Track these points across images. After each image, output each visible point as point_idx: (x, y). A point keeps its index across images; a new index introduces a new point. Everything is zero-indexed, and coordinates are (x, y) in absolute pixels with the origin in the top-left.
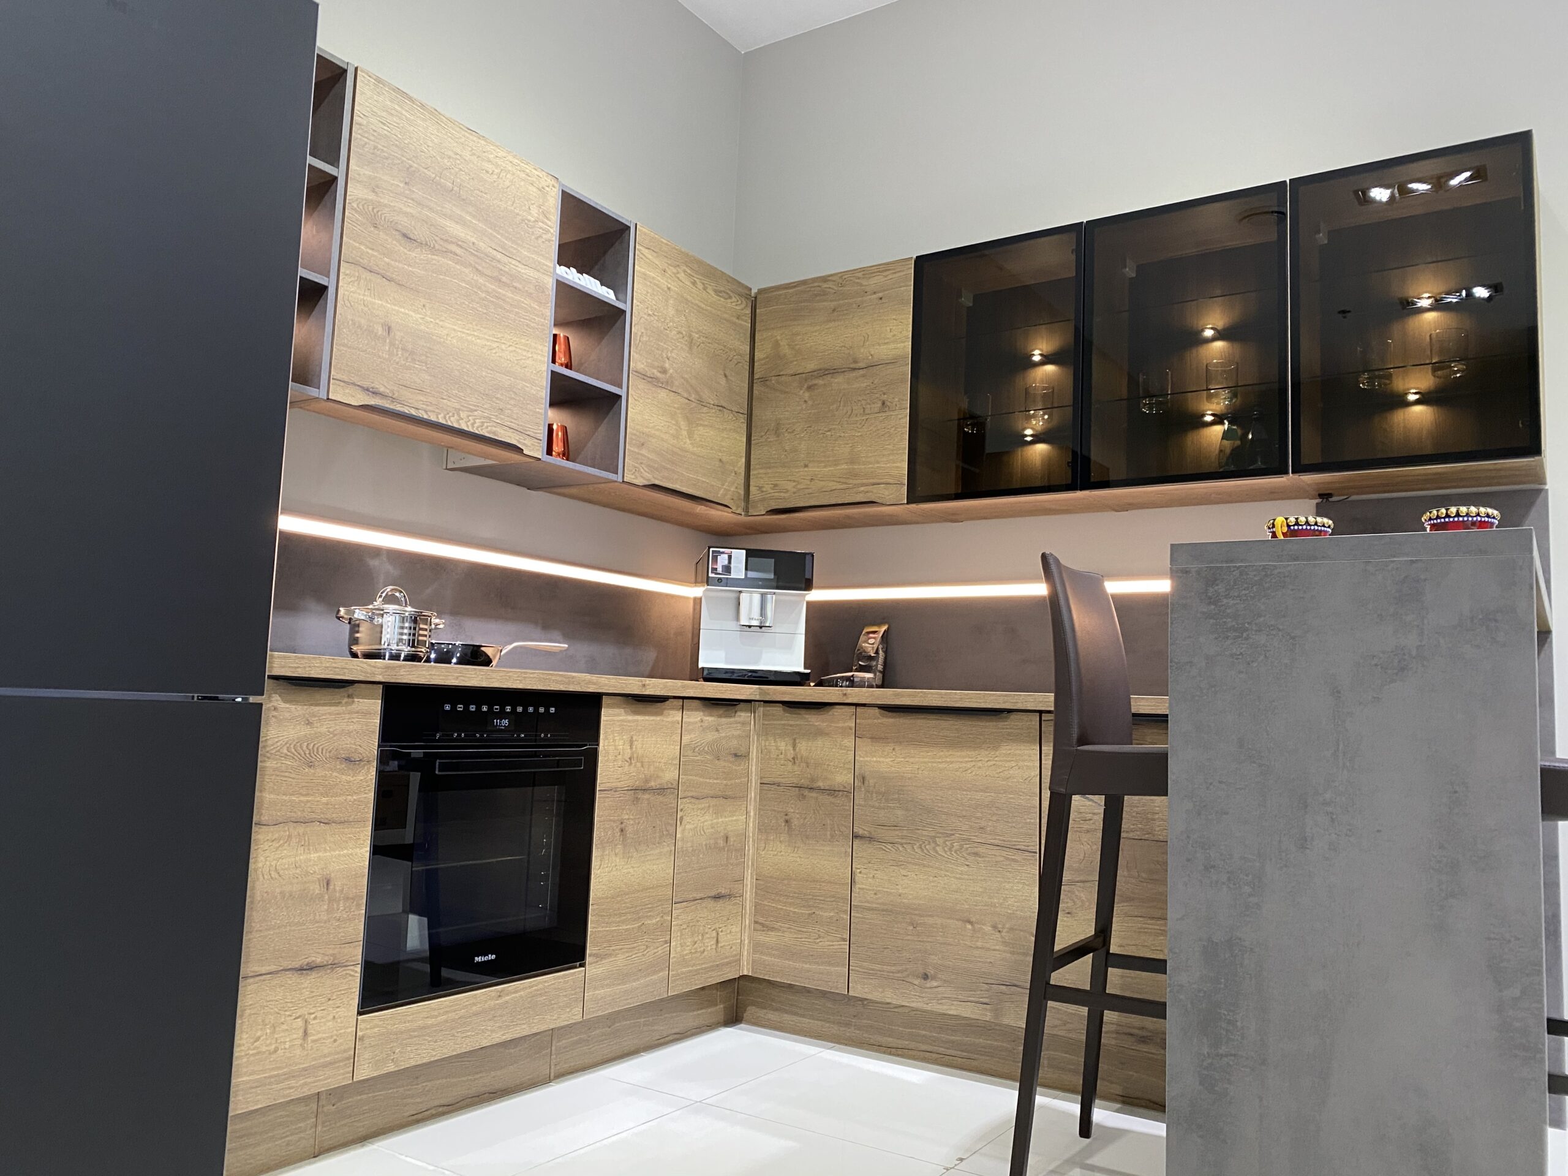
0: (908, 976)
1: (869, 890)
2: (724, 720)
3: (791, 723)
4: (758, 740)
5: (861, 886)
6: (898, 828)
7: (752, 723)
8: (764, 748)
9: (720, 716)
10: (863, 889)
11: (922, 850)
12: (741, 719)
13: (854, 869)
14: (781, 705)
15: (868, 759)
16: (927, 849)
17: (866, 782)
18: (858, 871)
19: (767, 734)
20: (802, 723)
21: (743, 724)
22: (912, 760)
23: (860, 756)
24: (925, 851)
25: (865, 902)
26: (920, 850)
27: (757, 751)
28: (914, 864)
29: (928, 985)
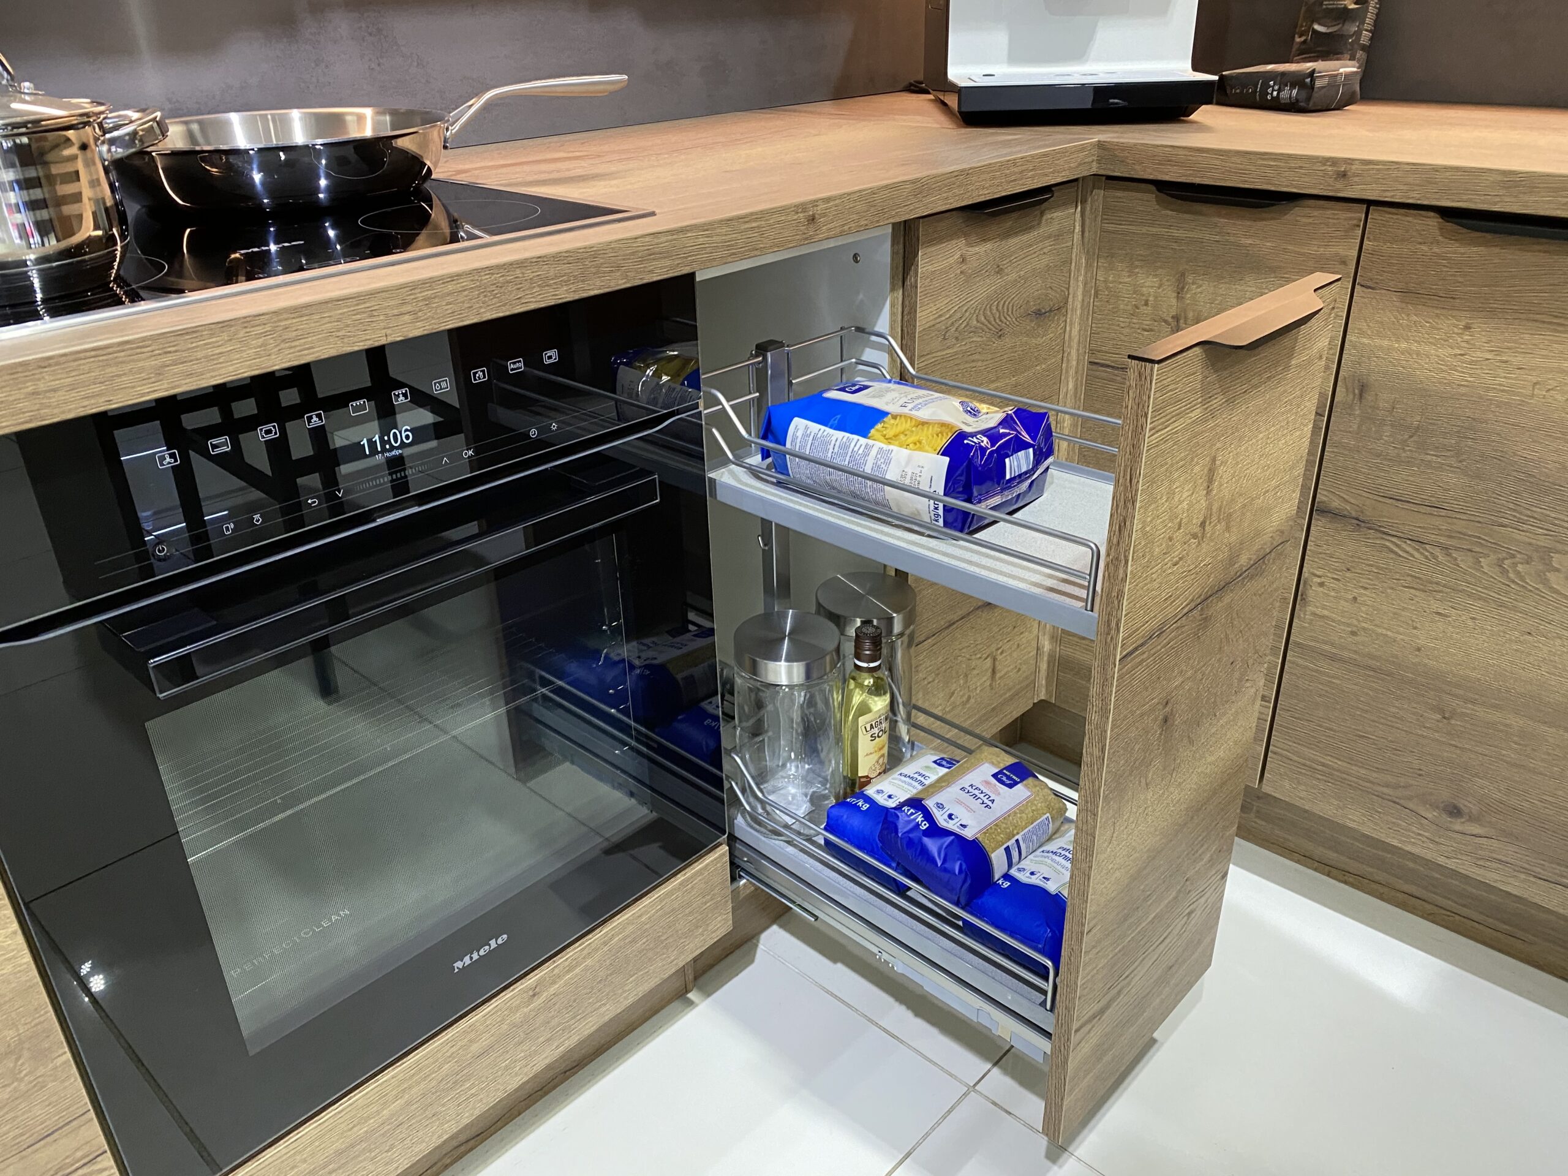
0: (1410, 798)
1: (1340, 623)
2: (1014, 242)
3: (1176, 233)
4: (1089, 265)
5: (1319, 611)
6: (1443, 512)
7: (1078, 228)
8: (1101, 286)
9: (1007, 235)
10: (1323, 617)
11: (1504, 572)
12: (1054, 228)
13: (1305, 574)
14: (1152, 188)
15: (1385, 343)
16: (1518, 573)
17: (1369, 397)
18: (1318, 580)
19: (1112, 256)
20: (1207, 237)
21: (1058, 236)
22: (1517, 360)
23: (1362, 333)
24: (1512, 575)
25: (1325, 643)
26: (1497, 568)
27: (1086, 292)
28: (1470, 595)
29: (1458, 827)
